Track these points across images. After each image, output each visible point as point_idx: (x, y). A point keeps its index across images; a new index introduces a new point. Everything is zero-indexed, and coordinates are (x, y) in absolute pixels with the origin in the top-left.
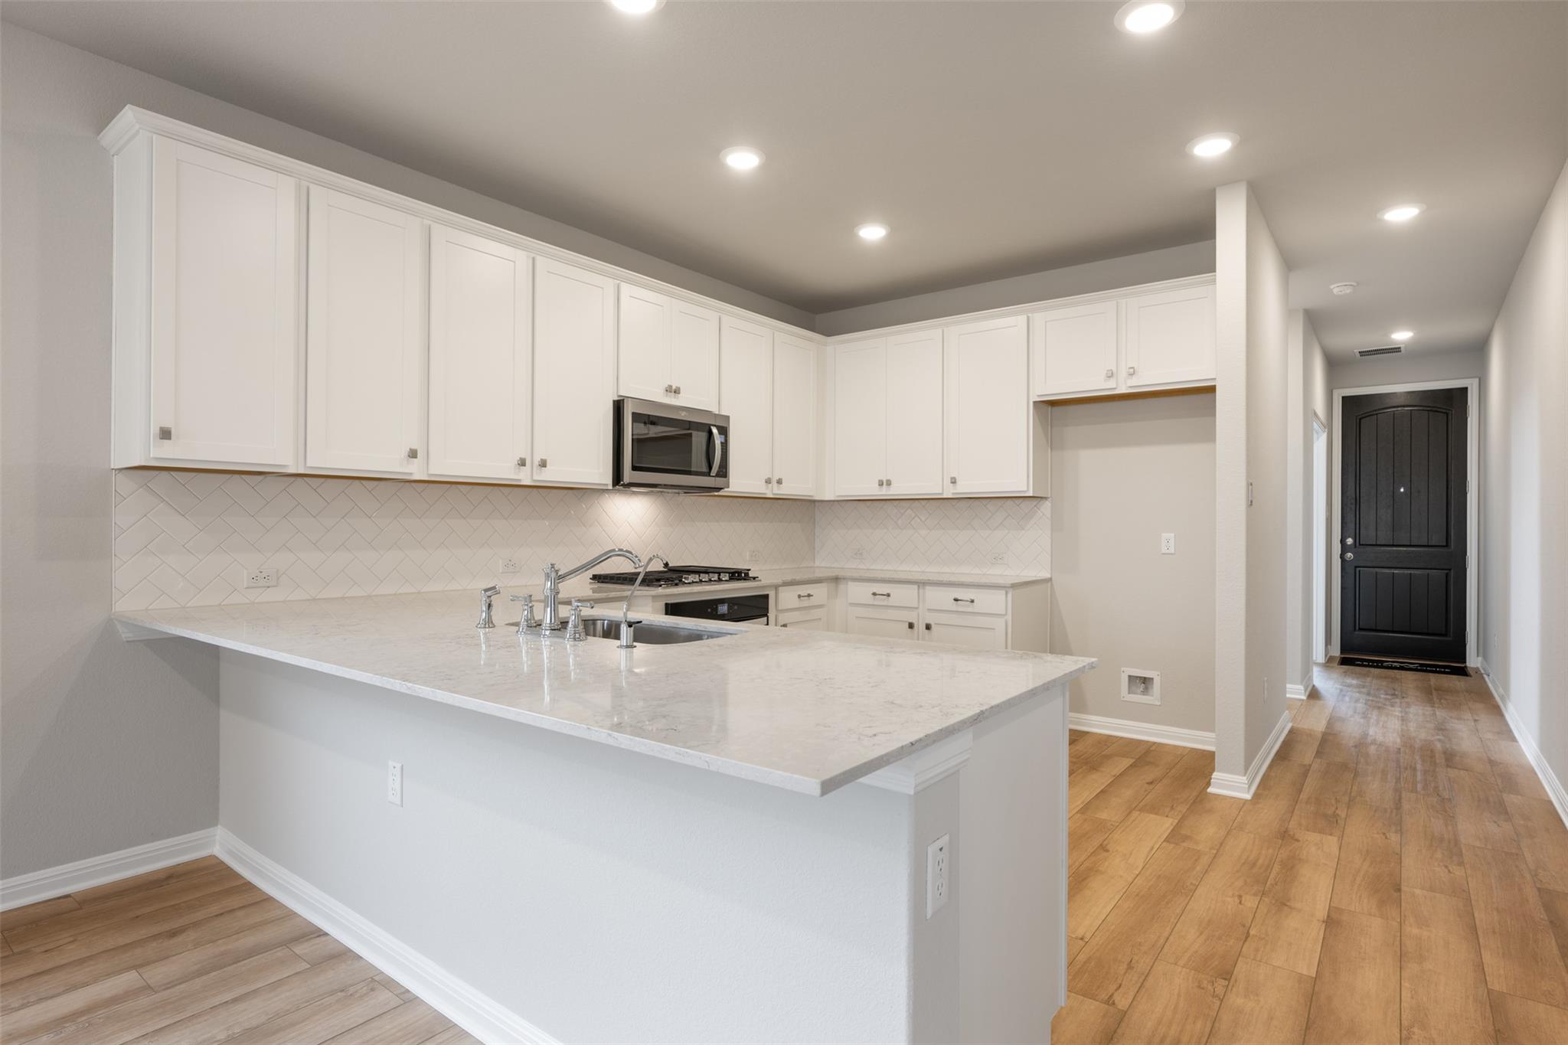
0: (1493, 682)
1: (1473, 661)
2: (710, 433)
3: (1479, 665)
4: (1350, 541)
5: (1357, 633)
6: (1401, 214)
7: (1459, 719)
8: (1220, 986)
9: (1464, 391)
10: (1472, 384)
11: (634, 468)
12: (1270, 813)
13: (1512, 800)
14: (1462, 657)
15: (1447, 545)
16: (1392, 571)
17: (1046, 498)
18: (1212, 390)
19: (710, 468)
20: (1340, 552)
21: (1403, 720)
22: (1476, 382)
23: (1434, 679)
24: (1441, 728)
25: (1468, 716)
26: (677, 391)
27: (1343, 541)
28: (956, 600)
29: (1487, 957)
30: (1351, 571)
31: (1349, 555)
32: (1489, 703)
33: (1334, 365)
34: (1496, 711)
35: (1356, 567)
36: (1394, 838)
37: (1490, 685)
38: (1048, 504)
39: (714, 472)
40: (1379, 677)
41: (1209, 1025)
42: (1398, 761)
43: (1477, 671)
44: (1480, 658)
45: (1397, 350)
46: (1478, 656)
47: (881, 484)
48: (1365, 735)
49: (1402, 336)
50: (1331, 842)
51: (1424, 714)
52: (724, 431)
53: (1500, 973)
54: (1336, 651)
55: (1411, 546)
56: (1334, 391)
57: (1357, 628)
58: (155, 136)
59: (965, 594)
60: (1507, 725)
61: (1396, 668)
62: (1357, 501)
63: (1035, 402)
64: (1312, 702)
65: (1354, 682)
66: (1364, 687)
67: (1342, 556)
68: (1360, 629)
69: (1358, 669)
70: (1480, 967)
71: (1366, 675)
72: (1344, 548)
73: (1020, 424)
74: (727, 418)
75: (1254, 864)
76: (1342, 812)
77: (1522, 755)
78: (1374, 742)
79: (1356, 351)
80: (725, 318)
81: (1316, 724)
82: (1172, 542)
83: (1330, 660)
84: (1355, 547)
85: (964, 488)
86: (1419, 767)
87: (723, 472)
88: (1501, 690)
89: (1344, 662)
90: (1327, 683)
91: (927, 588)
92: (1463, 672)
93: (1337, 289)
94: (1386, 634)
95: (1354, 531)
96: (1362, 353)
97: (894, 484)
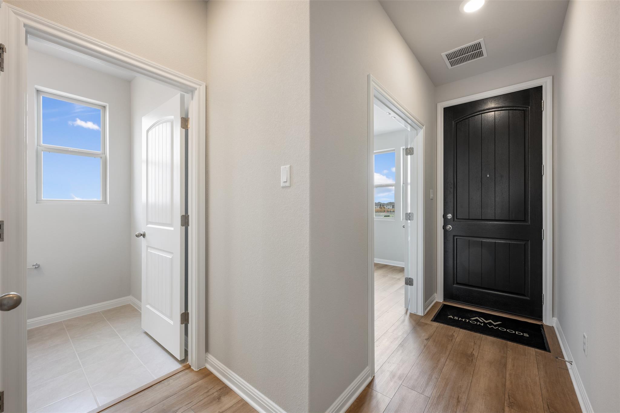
1: (548, 320)
3: (554, 325)
4: (450, 216)
5: (455, 285)
10: (546, 82)
15: (525, 220)
16: (481, 240)
20: (443, 225)
22: (549, 79)
27: (445, 216)
30: (450, 239)
31: (449, 227)
35: (454, 236)
44: (555, 319)
46: (553, 317)
55: (495, 220)
56: (438, 104)
57: (455, 282)
67: (444, 228)
68: (457, 283)
72: (446, 222)
84: (454, 220)
94: (476, 289)
95: (452, 209)
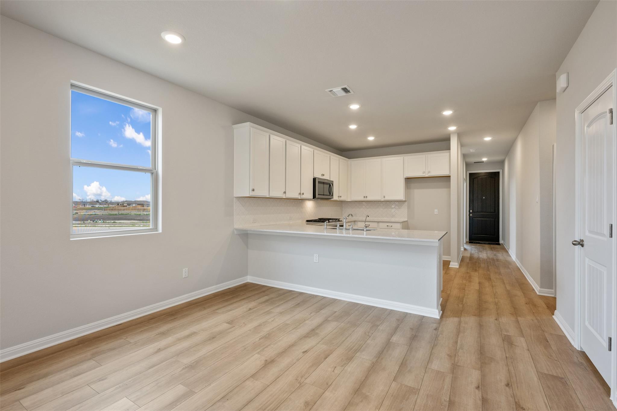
0: (506, 246)
1: (501, 241)
2: (330, 185)
3: (502, 243)
4: (471, 211)
5: (473, 235)
6: (488, 139)
7: (499, 253)
8: (464, 291)
9: (499, 172)
11: (319, 195)
12: (463, 270)
13: (510, 266)
14: (499, 241)
15: (495, 212)
16: (482, 219)
17: (406, 201)
18: (450, 176)
19: (330, 194)
21: (487, 254)
22: (501, 170)
23: (492, 246)
24: (495, 255)
25: (501, 253)
26: (324, 175)
27: (469, 211)
28: (387, 226)
29: (507, 286)
30: (471, 219)
31: (471, 215)
32: (505, 250)
33: (468, 165)
34: (507, 252)
35: (473, 218)
36: (488, 272)
37: (505, 247)
38: (407, 202)
39: (331, 195)
40: (479, 246)
41: (464, 294)
42: (487, 261)
43: (502, 244)
44: (503, 241)
45: (483, 162)
47: (364, 197)
48: (479, 257)
49: (485, 159)
50: (477, 273)
51: (491, 253)
52: (333, 185)
53: (508, 288)
54: (468, 240)
55: (486, 212)
56: (467, 171)
58: (251, 128)
59: (390, 224)
60: (509, 254)
61: (483, 244)
62: (473, 201)
63: (405, 178)
64: (465, 251)
65: (474, 247)
66: (476, 248)
67: (469, 215)
68: (474, 234)
69: (474, 244)
70: (506, 287)
71: (477, 245)
72: (470, 213)
73: (402, 184)
74: (333, 181)
75: (463, 277)
76: (477, 269)
77: (513, 259)
78: (481, 258)
79: (473, 162)
80: (331, 156)
81: (468, 255)
82: (437, 212)
83: (467, 242)
84: (473, 212)
85: (387, 198)
86: (491, 262)
87: (332, 195)
88: (508, 247)
89: (470, 243)
90: (468, 247)
91: (380, 223)
92: (499, 244)
93: (471, 151)
94: (480, 235)
95: (472, 208)
96: (474, 163)
97: (368, 197)
